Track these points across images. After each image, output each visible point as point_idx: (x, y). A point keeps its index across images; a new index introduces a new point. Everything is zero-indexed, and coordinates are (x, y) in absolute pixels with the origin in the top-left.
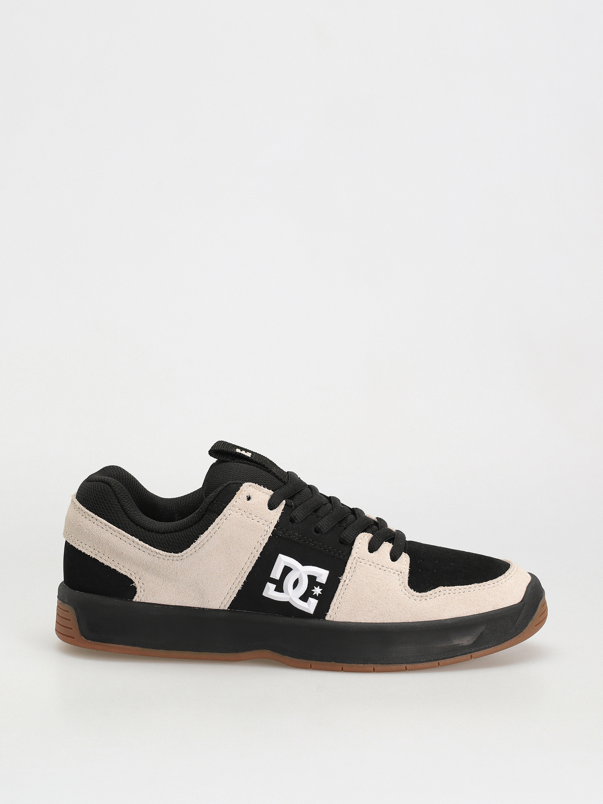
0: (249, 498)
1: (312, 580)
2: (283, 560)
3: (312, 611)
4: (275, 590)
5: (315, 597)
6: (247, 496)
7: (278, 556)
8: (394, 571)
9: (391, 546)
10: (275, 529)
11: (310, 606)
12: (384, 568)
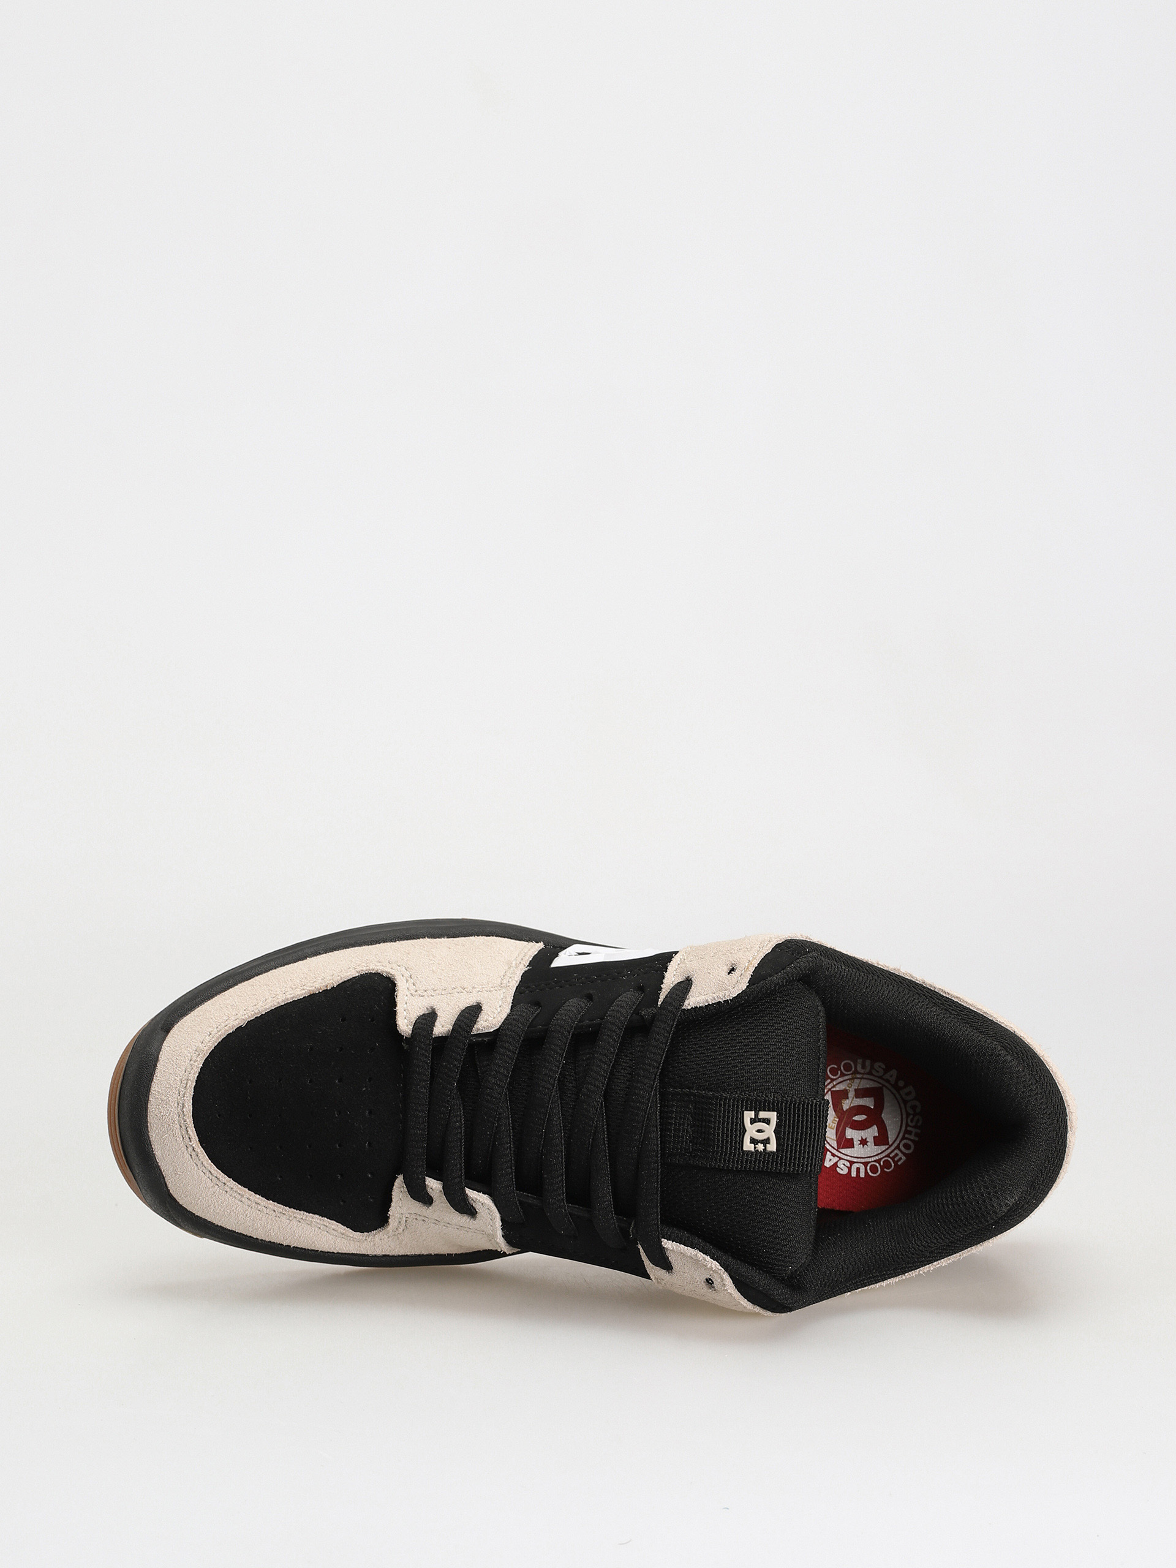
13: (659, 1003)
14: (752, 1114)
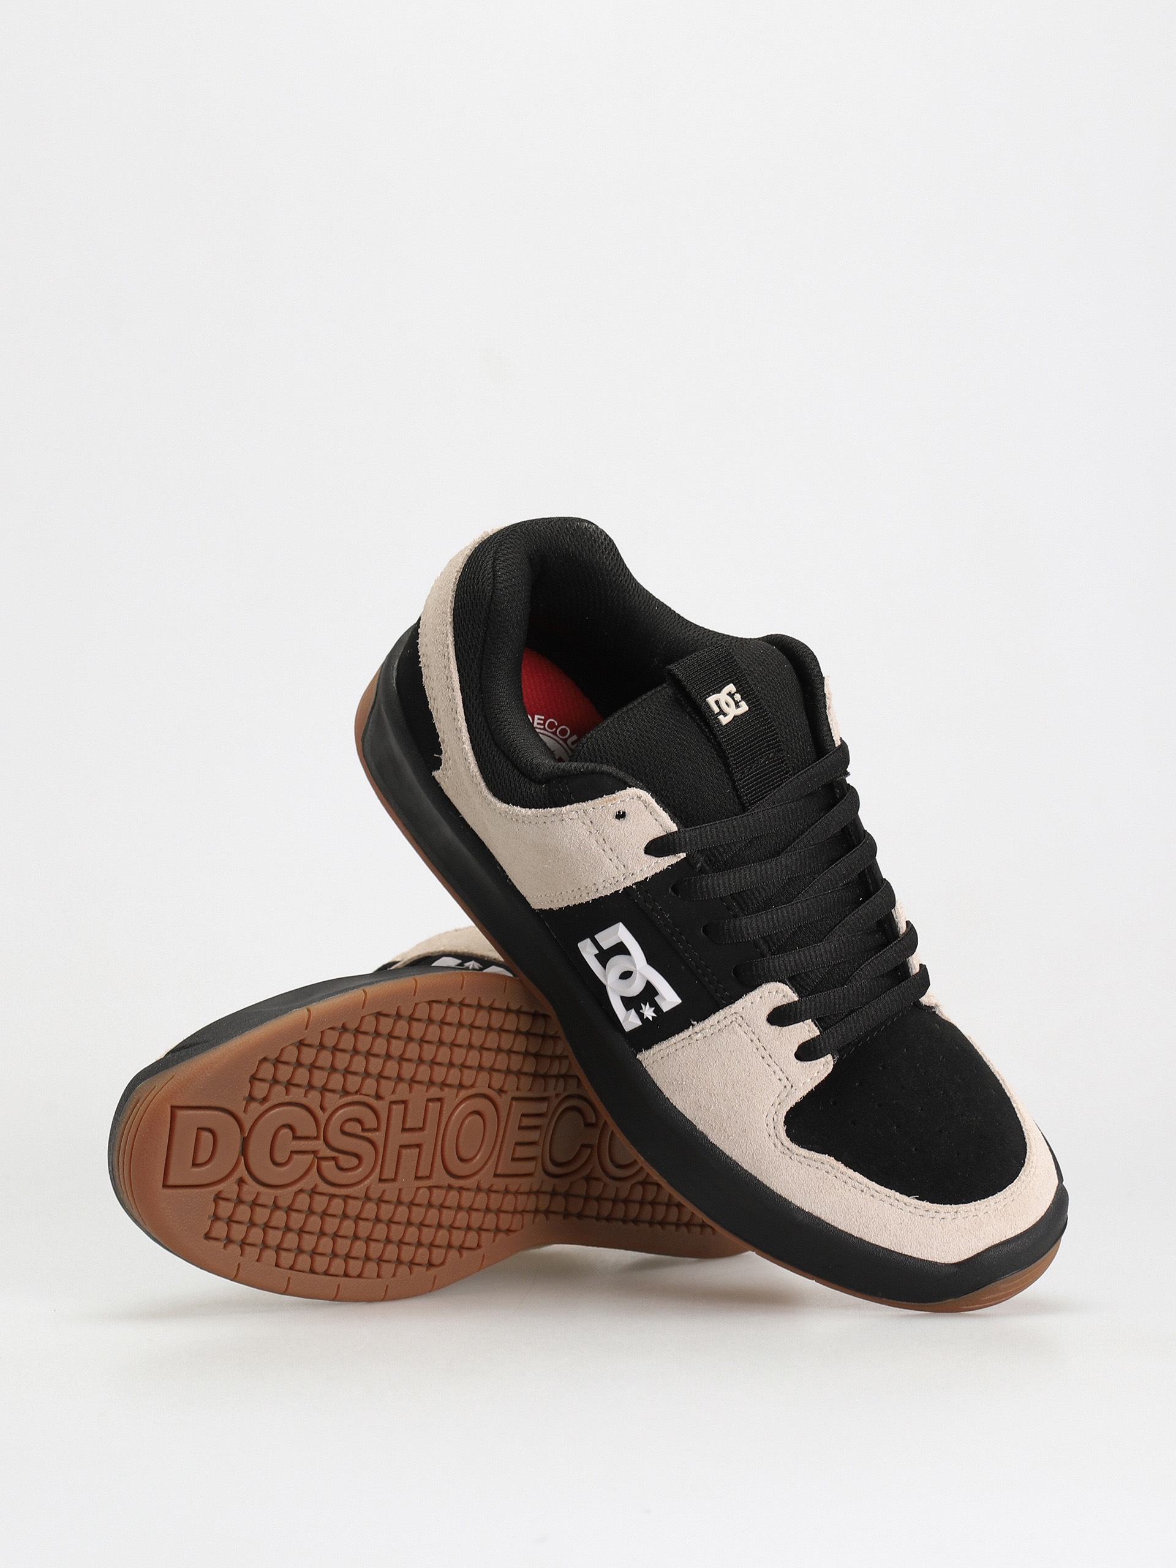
0: (621, 816)
1: (649, 993)
2: (620, 933)
3: (628, 1028)
4: (595, 955)
5: (641, 1016)
6: (619, 812)
7: (617, 923)
8: (783, 1077)
9: (816, 1032)
10: (634, 887)
11: (630, 1021)
12: (770, 1061)
13: (683, 855)
14: (721, 717)
